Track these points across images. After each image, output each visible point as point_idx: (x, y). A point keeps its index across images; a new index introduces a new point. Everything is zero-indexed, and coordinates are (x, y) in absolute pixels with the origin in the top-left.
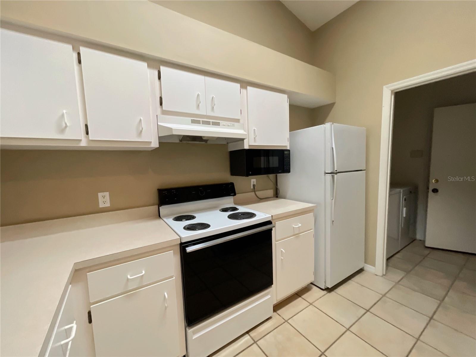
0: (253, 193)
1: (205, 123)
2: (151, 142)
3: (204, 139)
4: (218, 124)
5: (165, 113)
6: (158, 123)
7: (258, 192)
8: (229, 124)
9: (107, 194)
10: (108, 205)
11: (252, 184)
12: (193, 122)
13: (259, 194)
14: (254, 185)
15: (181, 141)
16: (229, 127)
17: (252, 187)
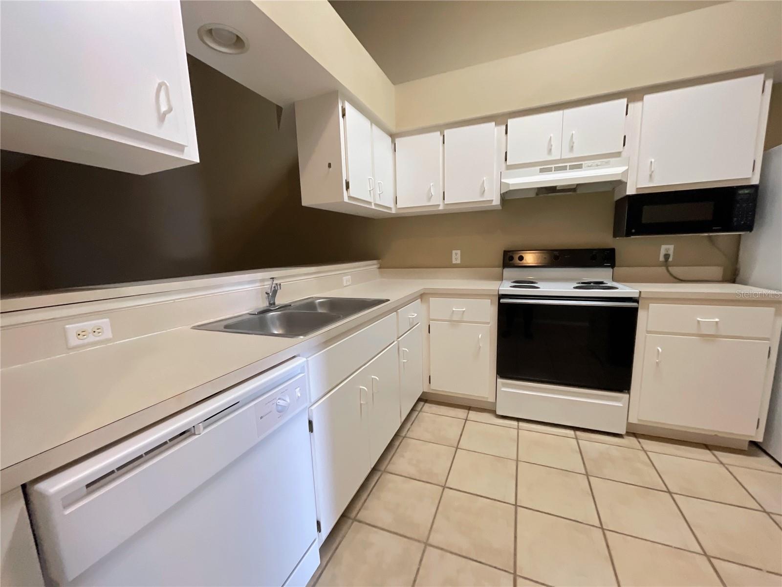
0: (663, 269)
1: (558, 169)
2: (492, 200)
3: (557, 188)
4: (580, 167)
5: (509, 167)
6: (502, 181)
7: (672, 267)
8: (599, 163)
9: (459, 252)
10: (459, 262)
11: (663, 252)
12: (542, 171)
13: (674, 270)
14: (667, 256)
15: (537, 194)
16: (599, 167)
17: (662, 258)
